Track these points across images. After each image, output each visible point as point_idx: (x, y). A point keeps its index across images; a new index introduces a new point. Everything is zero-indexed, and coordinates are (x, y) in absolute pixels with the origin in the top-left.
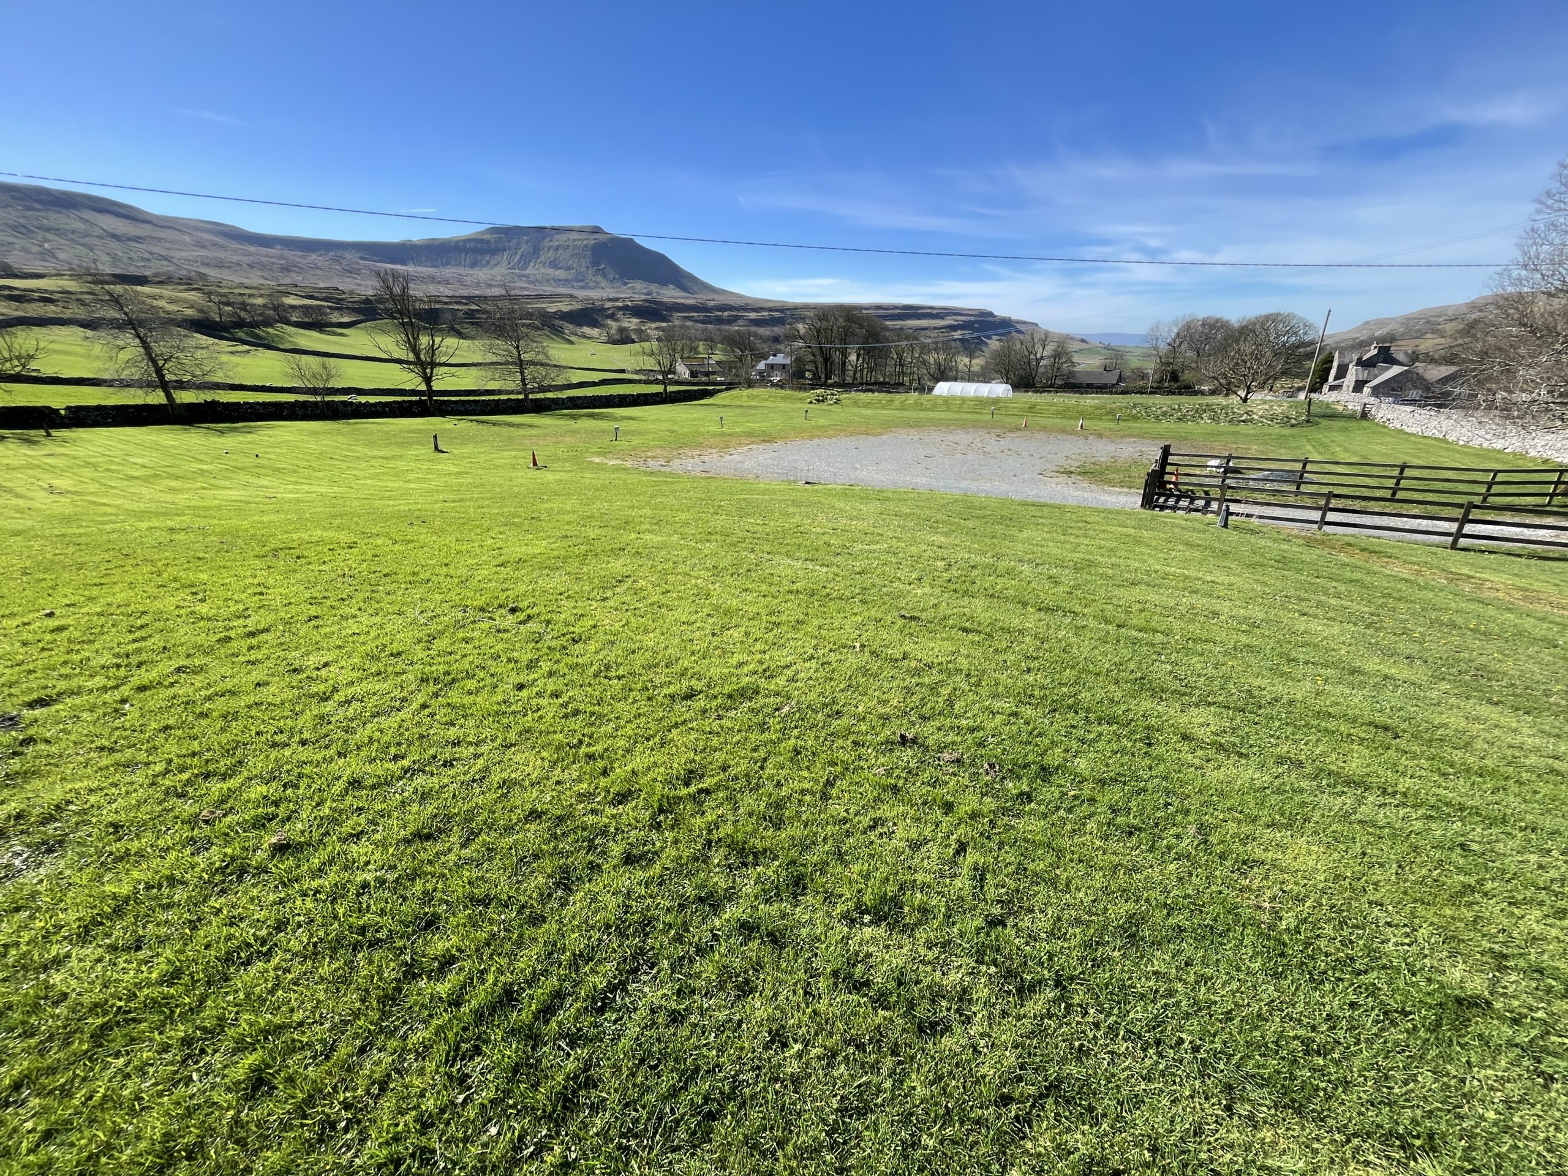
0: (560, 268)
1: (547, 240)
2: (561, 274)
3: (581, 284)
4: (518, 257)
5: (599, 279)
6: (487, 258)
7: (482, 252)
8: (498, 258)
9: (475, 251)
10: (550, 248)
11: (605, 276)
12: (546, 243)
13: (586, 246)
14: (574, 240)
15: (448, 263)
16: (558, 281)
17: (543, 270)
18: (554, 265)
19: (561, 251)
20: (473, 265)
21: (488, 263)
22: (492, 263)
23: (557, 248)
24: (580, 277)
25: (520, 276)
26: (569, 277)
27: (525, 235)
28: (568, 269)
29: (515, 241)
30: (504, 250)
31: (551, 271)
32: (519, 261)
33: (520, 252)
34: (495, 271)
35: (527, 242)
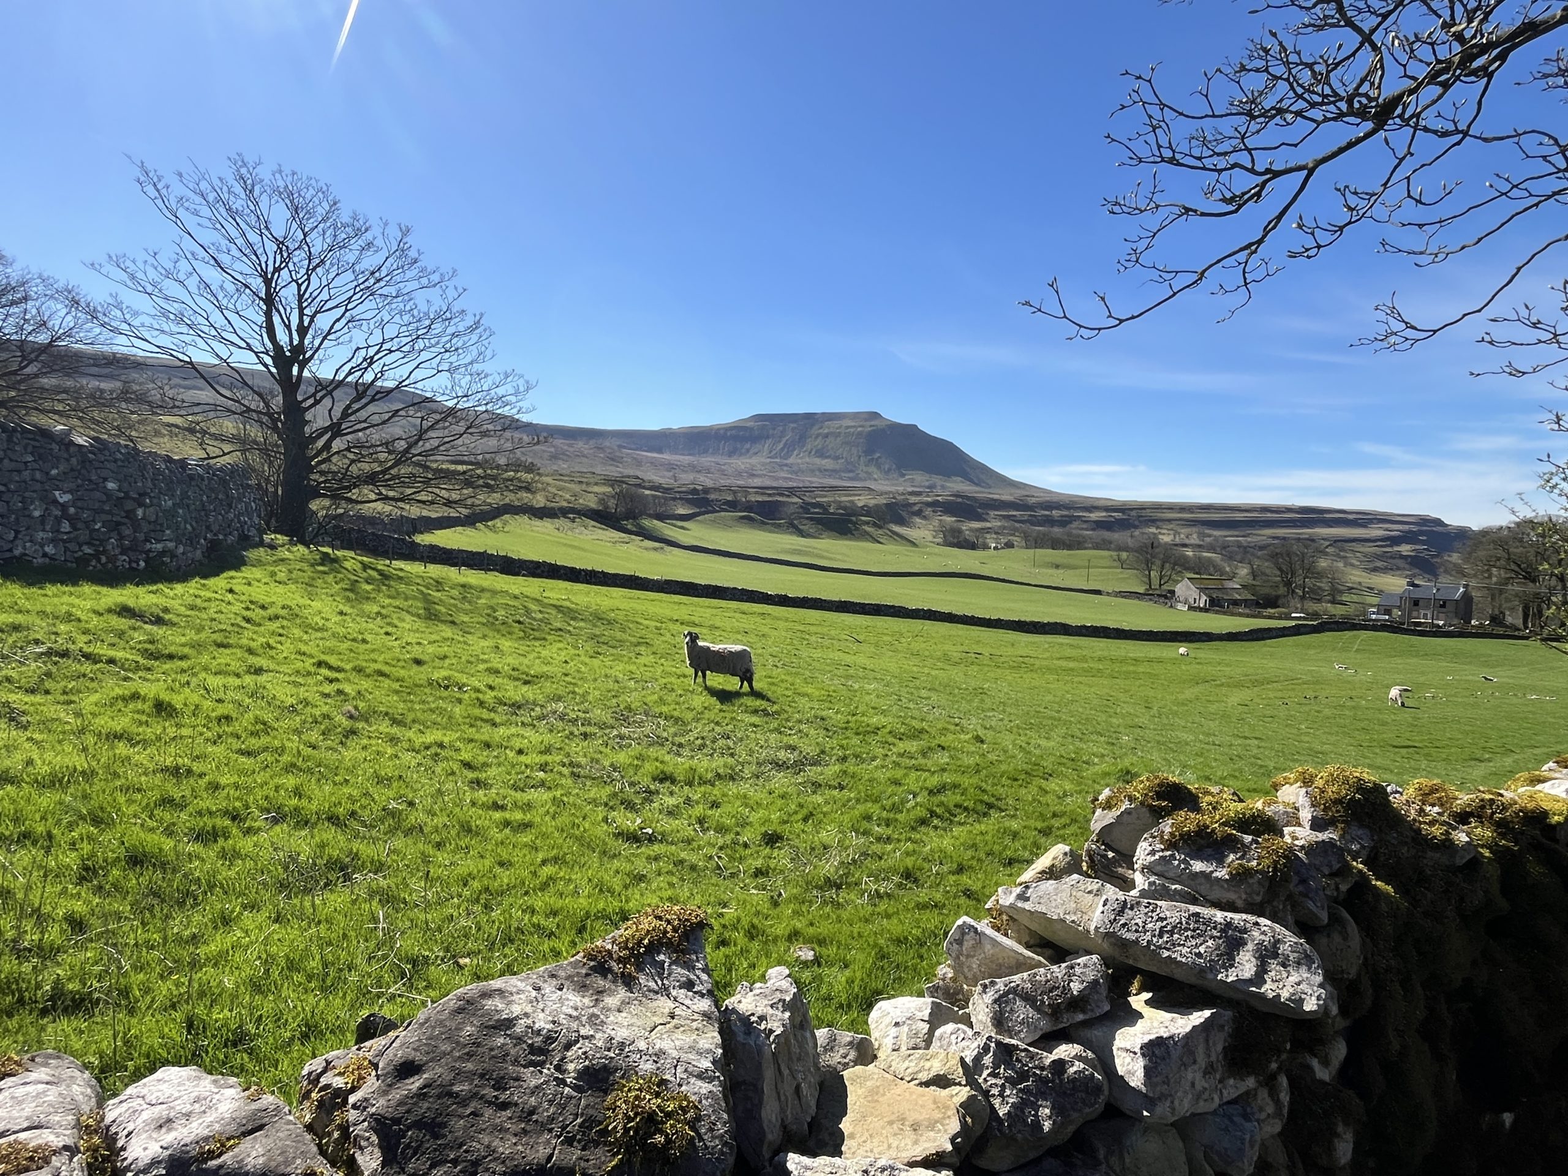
0: (827, 457)
1: (816, 427)
2: (827, 463)
3: (851, 475)
4: (781, 445)
5: (872, 469)
6: (748, 446)
7: (744, 440)
8: (758, 446)
9: (735, 438)
10: (817, 436)
11: (879, 467)
12: (815, 431)
13: (860, 434)
14: (848, 427)
15: (705, 451)
16: (823, 471)
17: (807, 460)
18: (821, 454)
19: (831, 439)
20: (731, 454)
21: (748, 451)
22: (751, 452)
23: (826, 436)
24: (850, 467)
25: (781, 466)
26: (837, 467)
27: (792, 422)
28: (837, 458)
29: (781, 428)
30: (768, 437)
31: (818, 461)
32: (782, 449)
33: (784, 440)
34: (754, 460)
35: (793, 429)
